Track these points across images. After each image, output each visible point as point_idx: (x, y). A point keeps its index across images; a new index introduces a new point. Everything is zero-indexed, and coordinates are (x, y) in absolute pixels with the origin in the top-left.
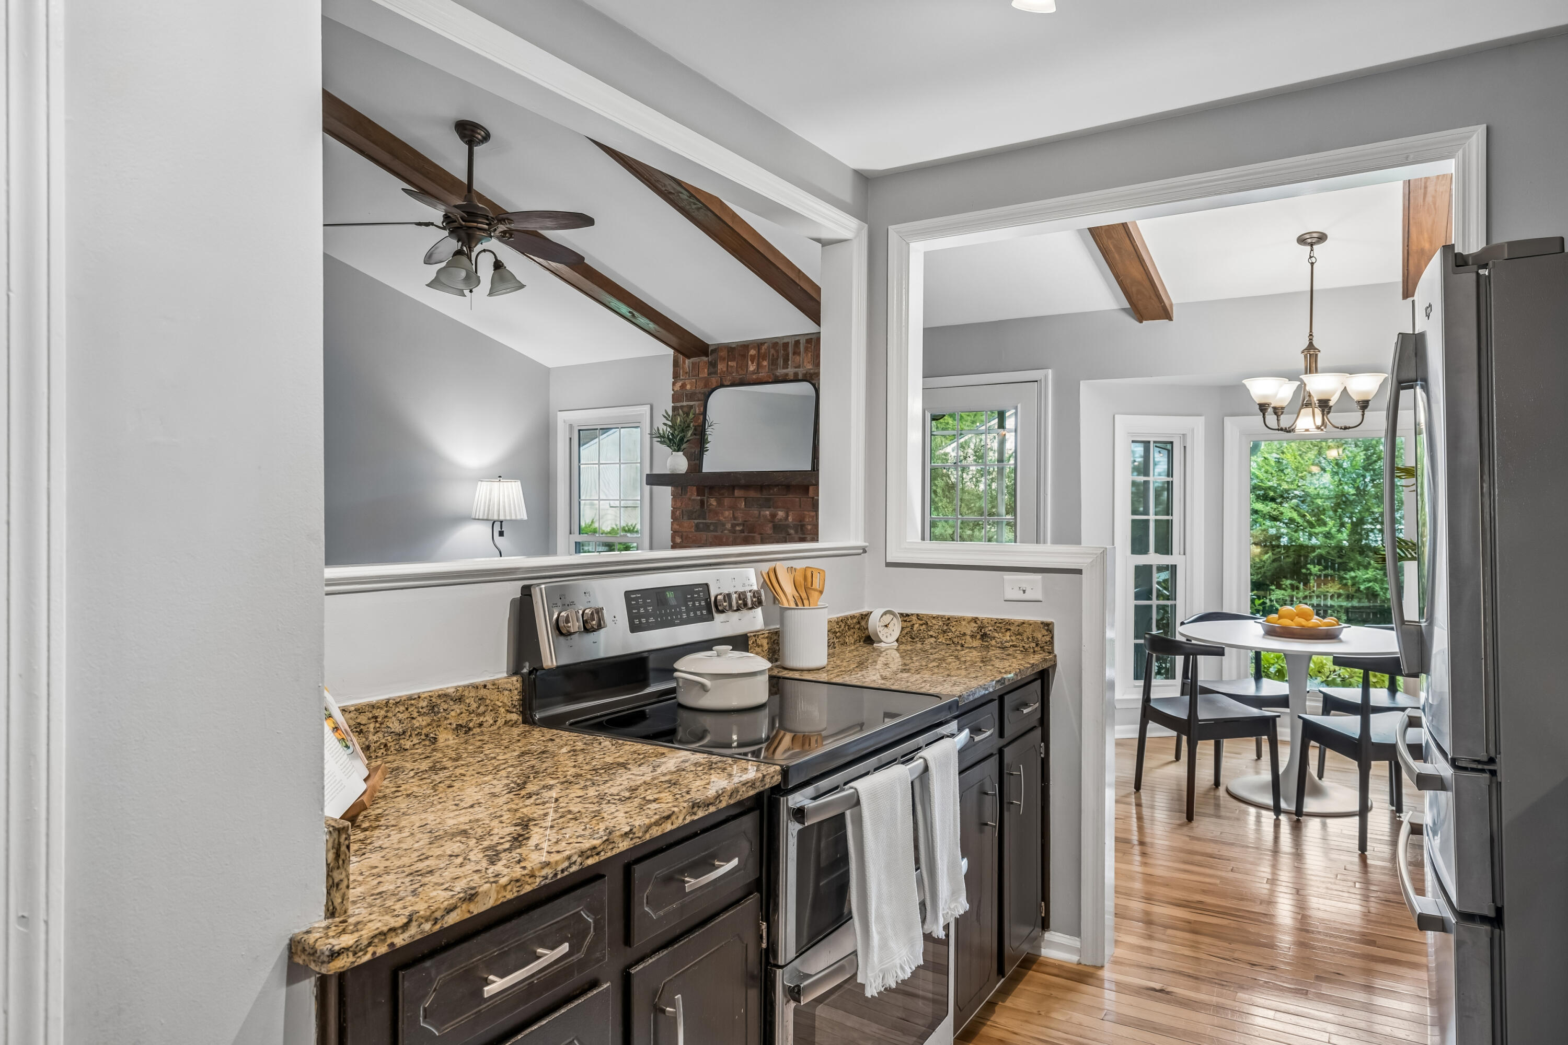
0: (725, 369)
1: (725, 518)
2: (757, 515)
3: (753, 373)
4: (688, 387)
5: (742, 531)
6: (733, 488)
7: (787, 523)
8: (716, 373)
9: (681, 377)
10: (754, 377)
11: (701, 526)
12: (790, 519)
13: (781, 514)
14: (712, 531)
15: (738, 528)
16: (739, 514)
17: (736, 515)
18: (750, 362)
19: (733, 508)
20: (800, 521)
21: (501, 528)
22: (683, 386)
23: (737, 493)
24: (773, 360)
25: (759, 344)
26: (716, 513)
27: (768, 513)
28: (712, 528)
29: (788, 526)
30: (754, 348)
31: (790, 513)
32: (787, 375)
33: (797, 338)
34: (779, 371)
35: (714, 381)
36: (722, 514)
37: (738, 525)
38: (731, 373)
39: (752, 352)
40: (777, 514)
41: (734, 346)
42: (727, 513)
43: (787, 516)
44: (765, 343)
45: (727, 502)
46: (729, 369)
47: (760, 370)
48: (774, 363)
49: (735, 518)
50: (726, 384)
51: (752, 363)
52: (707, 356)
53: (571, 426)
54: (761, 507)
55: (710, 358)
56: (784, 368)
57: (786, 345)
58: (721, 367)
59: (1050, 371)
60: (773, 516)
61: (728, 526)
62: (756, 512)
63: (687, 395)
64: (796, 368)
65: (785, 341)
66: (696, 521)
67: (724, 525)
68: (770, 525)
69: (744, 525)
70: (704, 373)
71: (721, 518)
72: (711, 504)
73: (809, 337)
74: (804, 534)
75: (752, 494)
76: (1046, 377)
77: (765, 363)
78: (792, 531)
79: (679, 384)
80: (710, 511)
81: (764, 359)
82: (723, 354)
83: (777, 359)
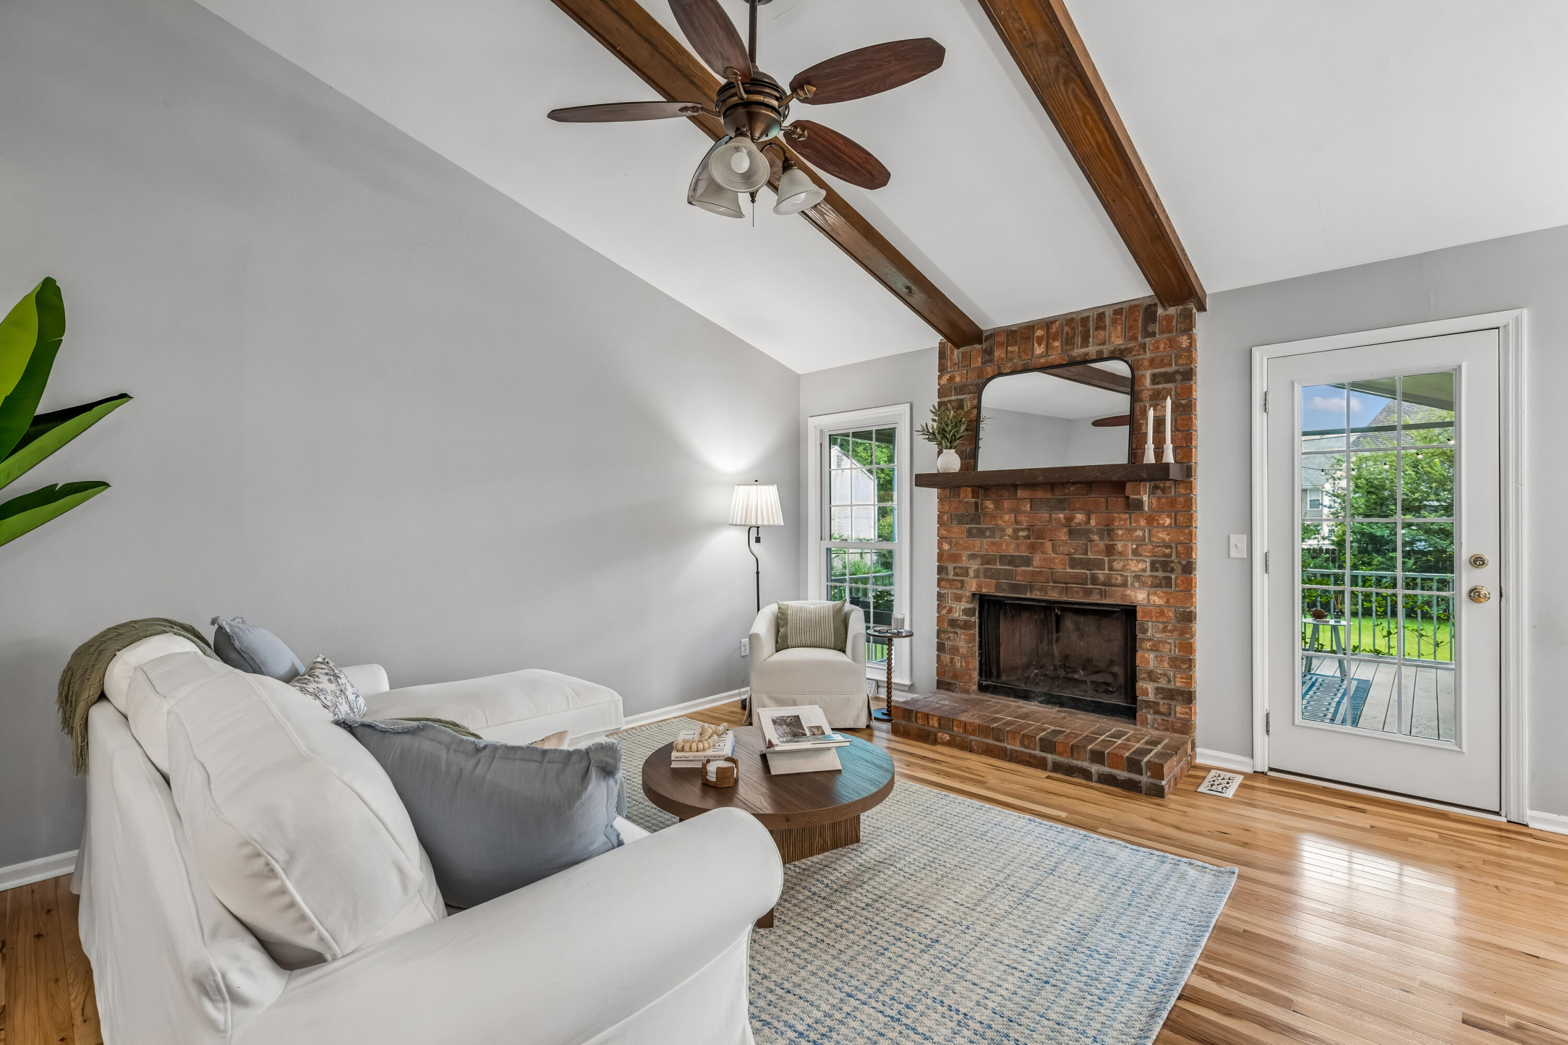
0: (1003, 356)
1: (1004, 522)
2: (1047, 519)
3: (1041, 356)
4: (958, 379)
5: (1027, 537)
6: (1015, 487)
7: (1088, 527)
8: (991, 361)
9: (949, 370)
10: (1042, 360)
11: (974, 531)
12: (1093, 523)
13: (1080, 517)
14: (990, 537)
15: (1021, 534)
16: (1022, 518)
17: (1019, 519)
18: (1036, 345)
19: (1016, 511)
20: (1107, 525)
21: (758, 534)
22: (951, 379)
23: (1020, 493)
24: (1067, 340)
25: (1047, 324)
26: (993, 517)
27: (1061, 516)
28: (988, 533)
29: (1089, 531)
30: (1041, 328)
31: (1093, 516)
32: (1087, 354)
33: (1101, 311)
34: (1076, 351)
35: (990, 370)
36: (1001, 517)
37: (1022, 530)
38: (1011, 360)
39: (1039, 333)
40: (1075, 517)
41: (1014, 329)
42: (1007, 517)
43: (1089, 519)
44: (1055, 321)
45: (1007, 504)
46: (1009, 355)
47: (1050, 353)
48: (1069, 342)
49: (1017, 522)
50: (1004, 372)
51: (1040, 345)
52: (981, 343)
53: (821, 431)
54: (1052, 509)
55: (984, 346)
56: (1082, 347)
57: (1085, 321)
58: (999, 353)
59: (1525, 312)
60: (1069, 520)
61: (1009, 531)
62: (1045, 515)
63: (955, 389)
64: (1099, 345)
65: (1084, 315)
66: (968, 526)
67: (1003, 530)
68: (1065, 530)
69: (1029, 530)
70: (978, 362)
71: (1000, 523)
72: (986, 507)
73: (1117, 307)
74: (1113, 540)
75: (1040, 494)
76: (1518, 321)
77: (1057, 344)
78: (1096, 537)
79: (946, 377)
80: (985, 515)
81: (1055, 339)
82: (1002, 338)
83: (1073, 337)
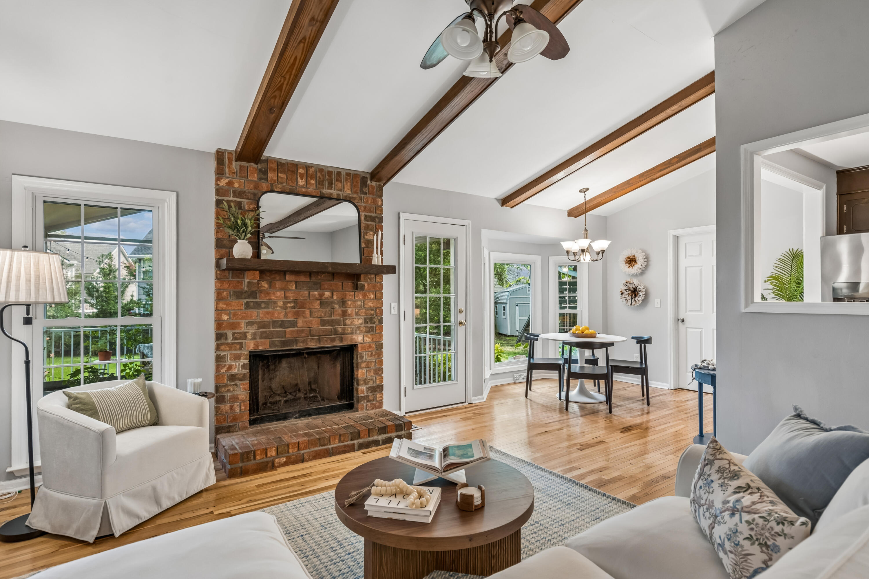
0: (275, 178)
1: (276, 297)
2: (307, 295)
3: (303, 187)
4: (236, 185)
5: (294, 307)
6: (285, 273)
7: (332, 300)
8: (266, 179)
9: (227, 175)
10: (304, 190)
11: (252, 304)
12: (335, 297)
13: (327, 294)
14: (265, 308)
15: (289, 305)
16: (290, 295)
17: (287, 295)
18: (299, 179)
19: (285, 290)
20: (343, 299)
21: (28, 313)
22: (230, 184)
23: (288, 277)
24: (319, 181)
25: (307, 167)
26: (268, 293)
27: (316, 293)
28: (263, 305)
29: (333, 302)
30: (303, 168)
31: (335, 293)
32: (331, 194)
33: (339, 170)
34: (325, 190)
35: (264, 186)
36: (274, 294)
37: (289, 302)
38: (282, 183)
39: (301, 171)
40: (325, 294)
41: (283, 162)
42: (278, 294)
43: (333, 295)
44: (312, 167)
45: (278, 284)
46: (280, 179)
47: (308, 186)
48: (320, 183)
49: (285, 297)
50: (276, 190)
51: (302, 179)
52: (257, 164)
53: (34, 197)
54: (310, 288)
55: (260, 166)
56: (328, 189)
57: (330, 173)
58: (271, 175)
59: (470, 221)
60: (321, 295)
61: (280, 304)
62: (306, 292)
63: (234, 192)
64: (338, 191)
65: (330, 169)
66: (245, 301)
67: (275, 303)
68: (318, 302)
69: (295, 302)
70: (255, 177)
71: (273, 297)
72: (262, 286)
73: (348, 172)
74: (346, 308)
75: (302, 278)
76: (469, 225)
77: (313, 182)
78: (336, 306)
79: (224, 180)
80: (261, 292)
81: (311, 179)
82: (274, 166)
83: (323, 181)
